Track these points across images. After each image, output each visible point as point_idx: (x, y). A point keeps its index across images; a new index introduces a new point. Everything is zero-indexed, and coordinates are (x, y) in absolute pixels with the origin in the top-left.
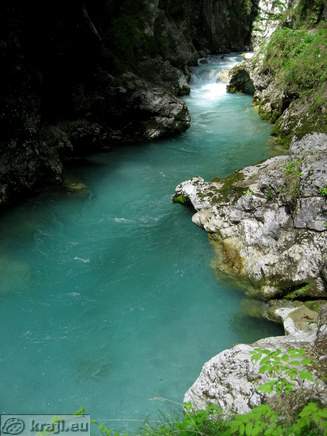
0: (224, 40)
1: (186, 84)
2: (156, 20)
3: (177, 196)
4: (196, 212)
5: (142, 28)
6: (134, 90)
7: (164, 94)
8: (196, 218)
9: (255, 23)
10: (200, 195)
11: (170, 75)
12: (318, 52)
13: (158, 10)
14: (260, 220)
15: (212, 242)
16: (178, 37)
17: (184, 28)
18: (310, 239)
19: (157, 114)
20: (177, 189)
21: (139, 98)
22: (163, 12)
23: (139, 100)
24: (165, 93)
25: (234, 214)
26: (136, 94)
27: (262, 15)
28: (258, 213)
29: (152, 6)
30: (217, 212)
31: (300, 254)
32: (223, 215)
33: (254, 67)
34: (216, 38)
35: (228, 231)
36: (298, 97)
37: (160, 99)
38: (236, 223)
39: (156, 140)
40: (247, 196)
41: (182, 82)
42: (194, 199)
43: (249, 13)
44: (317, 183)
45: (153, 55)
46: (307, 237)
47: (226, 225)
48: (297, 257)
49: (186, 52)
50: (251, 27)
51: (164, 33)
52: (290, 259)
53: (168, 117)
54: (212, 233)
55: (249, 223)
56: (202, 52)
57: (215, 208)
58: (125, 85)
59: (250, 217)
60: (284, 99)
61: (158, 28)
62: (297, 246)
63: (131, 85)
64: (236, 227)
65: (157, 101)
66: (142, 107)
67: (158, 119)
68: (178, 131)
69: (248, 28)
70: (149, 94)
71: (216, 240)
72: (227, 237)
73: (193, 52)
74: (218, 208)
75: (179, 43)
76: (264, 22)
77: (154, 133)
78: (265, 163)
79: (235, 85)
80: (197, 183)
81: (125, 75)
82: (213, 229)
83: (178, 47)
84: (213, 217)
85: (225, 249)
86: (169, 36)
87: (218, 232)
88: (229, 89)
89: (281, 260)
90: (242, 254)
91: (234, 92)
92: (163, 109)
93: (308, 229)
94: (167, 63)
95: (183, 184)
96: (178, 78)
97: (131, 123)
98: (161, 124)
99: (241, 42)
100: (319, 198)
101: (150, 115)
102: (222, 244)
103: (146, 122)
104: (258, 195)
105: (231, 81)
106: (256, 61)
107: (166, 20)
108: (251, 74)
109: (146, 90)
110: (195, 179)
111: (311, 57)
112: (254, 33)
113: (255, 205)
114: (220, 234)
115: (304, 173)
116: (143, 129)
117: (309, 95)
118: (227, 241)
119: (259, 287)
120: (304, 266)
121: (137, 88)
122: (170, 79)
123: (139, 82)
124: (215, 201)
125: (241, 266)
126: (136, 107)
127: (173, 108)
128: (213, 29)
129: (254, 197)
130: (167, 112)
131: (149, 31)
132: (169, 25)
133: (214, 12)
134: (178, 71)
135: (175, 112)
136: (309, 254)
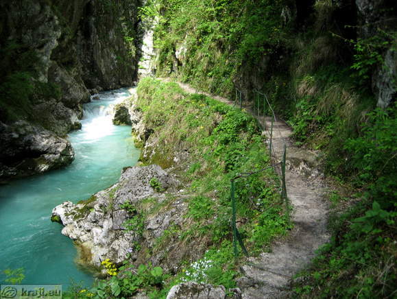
0: (114, 79)
1: (78, 121)
2: (49, 69)
3: (54, 216)
4: (64, 226)
5: (37, 76)
6: (25, 135)
7: (50, 137)
8: (64, 231)
9: (140, 63)
10: (66, 215)
11: (63, 114)
12: (163, 100)
13: (50, 61)
14: (102, 227)
15: (76, 247)
16: (69, 82)
17: (75, 74)
18: (122, 235)
19: (45, 152)
20: (53, 211)
21: (29, 140)
22: (55, 62)
23: (29, 143)
24: (51, 135)
25: (86, 225)
26: (27, 138)
27: (145, 57)
28: (100, 223)
29: (45, 58)
30: (77, 225)
31: (119, 245)
32: (80, 227)
33: (131, 105)
34: (106, 77)
35: (84, 237)
36: (153, 132)
37: (47, 140)
38: (89, 231)
39: (46, 172)
40: (93, 212)
41: (74, 119)
42: (63, 218)
43: (134, 55)
44: (120, 201)
45: (48, 99)
46: (121, 235)
47: (83, 233)
48: (117, 248)
49: (78, 93)
50: (137, 66)
51: (58, 79)
52: (113, 249)
53: (55, 154)
54: (75, 240)
55: (96, 230)
56: (94, 90)
57: (75, 222)
58: (17, 131)
59: (96, 226)
60: (145, 133)
61: (51, 76)
62: (117, 241)
63: (22, 131)
64: (89, 234)
65: (45, 142)
66: (32, 148)
67: (46, 156)
68: (64, 163)
69: (134, 68)
70: (38, 138)
71: (78, 245)
72: (84, 241)
73: (85, 91)
74: (77, 222)
75: (71, 86)
76: (147, 62)
77: (44, 167)
78: (113, 187)
79: (119, 119)
80: (66, 206)
81: (17, 123)
82: (75, 237)
83: (71, 89)
84: (75, 229)
85: (83, 249)
86: (62, 81)
87: (78, 239)
88: (115, 122)
89: (109, 251)
90: (92, 251)
91: (119, 124)
92: (50, 148)
93: (120, 229)
94: (60, 104)
95: (57, 207)
96: (70, 116)
97: (24, 161)
98: (49, 160)
99: (130, 79)
100: (123, 210)
101: (39, 154)
102: (82, 246)
103: (36, 159)
104: (98, 211)
105: (116, 116)
106: (133, 100)
107: (58, 68)
108: (129, 110)
109: (35, 134)
110: (66, 203)
111: (159, 103)
112: (140, 71)
113: (98, 218)
114: (80, 240)
115: (115, 196)
116: (35, 165)
117: (159, 131)
118: (85, 244)
119: (100, 271)
120: (121, 253)
121: (28, 133)
122: (63, 118)
123: (29, 128)
124: (76, 217)
125: (91, 259)
126: (27, 147)
127: (58, 146)
128: (103, 70)
129: (97, 213)
130: (53, 150)
131: (43, 79)
132: (61, 72)
133: (103, 57)
134: (70, 111)
135: (60, 150)
136: (123, 245)
